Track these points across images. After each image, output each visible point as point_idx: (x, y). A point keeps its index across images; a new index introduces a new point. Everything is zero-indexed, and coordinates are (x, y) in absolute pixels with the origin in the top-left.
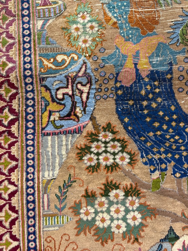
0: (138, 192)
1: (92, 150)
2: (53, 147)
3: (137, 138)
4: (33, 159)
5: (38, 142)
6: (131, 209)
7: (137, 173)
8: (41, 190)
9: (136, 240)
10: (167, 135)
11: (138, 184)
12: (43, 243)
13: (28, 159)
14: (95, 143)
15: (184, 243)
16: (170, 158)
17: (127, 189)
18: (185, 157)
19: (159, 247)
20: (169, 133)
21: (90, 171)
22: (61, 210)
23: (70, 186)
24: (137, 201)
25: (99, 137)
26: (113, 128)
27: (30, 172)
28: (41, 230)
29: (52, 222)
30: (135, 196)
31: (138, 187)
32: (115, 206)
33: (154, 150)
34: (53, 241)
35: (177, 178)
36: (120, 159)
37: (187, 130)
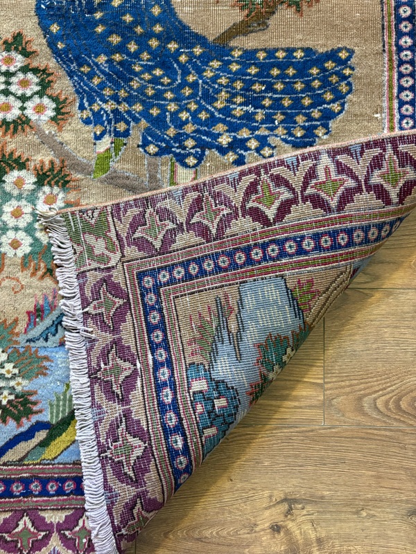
0: (66, 179)
3: (74, 67)
7: (66, 139)
9: (50, 272)
11: (66, 163)
16: (138, 113)
17: (42, 170)
18: (172, 114)
20: (140, 60)
24: (61, 195)
26: (26, 43)
30: (58, 186)
31: (67, 171)
32: (14, 203)
35: (150, 154)
36: (34, 109)
37: (183, 58)
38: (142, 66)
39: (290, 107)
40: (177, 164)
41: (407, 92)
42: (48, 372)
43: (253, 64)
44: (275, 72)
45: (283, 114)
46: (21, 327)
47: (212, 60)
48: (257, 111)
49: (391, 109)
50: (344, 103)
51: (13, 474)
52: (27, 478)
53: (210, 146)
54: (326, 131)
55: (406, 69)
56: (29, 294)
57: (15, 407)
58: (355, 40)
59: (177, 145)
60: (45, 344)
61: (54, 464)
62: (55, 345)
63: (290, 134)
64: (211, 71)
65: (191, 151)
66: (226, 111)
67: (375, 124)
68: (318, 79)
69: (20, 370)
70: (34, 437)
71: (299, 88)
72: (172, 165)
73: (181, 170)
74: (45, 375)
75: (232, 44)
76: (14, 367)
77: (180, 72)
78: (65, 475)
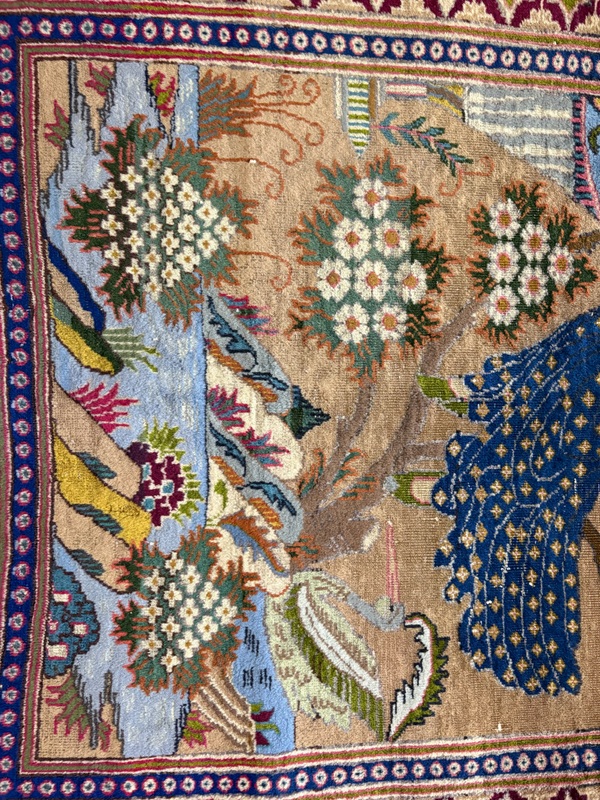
0: (416, 341)
1: (530, 226)
2: (544, 122)
3: (554, 348)
4: (516, 66)
5: (558, 84)
6: (376, 317)
7: (466, 339)
8: (437, 79)
9: (299, 325)
10: (560, 425)
11: (436, 341)
12: (304, 72)
13: (517, 51)
14: (546, 236)
15: (284, 450)
16: (500, 430)
17: (427, 310)
18: (498, 472)
19: (280, 382)
20: (565, 432)
21: (478, 216)
22: (385, 127)
23: (443, 159)
24: (395, 335)
25: (562, 247)
26: (583, 287)
27: (485, 53)
28: (337, 71)
29: (355, 101)
30: (407, 332)
31: (426, 341)
32: (386, 275)
33: (524, 387)
34: (307, 99)
35: (448, 446)
36: (502, 299)
37: (566, 483)
38: (558, 433)
39: (508, 617)
40: (437, 480)
41: (528, 763)
42: (171, 325)
43: (560, 570)
44: (551, 598)
45: (500, 609)
46: (228, 289)
47: (564, 519)
48: (503, 578)
49: (507, 744)
50: (515, 686)
51: (34, 283)
52: (31, 302)
53: (459, 522)
54: (480, 665)
55: (557, 760)
56: (270, 299)
57: (123, 285)
58: (590, 695)
59: (460, 480)
60: (206, 322)
61: (49, 337)
62: (205, 333)
63: (475, 620)
64: (551, 519)
65: (454, 498)
66: (502, 539)
67: (489, 725)
68: (543, 652)
69: (171, 288)
70: (85, 309)
71: (531, 629)
72: (436, 474)
73: (429, 484)
74: (166, 322)
75: (584, 543)
76: (175, 281)
77: (550, 479)
78: (35, 350)
